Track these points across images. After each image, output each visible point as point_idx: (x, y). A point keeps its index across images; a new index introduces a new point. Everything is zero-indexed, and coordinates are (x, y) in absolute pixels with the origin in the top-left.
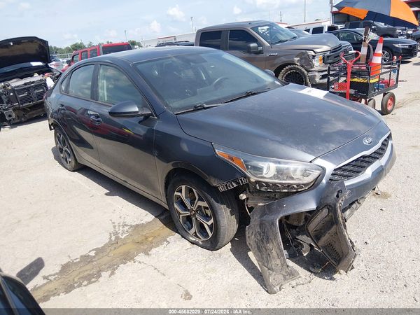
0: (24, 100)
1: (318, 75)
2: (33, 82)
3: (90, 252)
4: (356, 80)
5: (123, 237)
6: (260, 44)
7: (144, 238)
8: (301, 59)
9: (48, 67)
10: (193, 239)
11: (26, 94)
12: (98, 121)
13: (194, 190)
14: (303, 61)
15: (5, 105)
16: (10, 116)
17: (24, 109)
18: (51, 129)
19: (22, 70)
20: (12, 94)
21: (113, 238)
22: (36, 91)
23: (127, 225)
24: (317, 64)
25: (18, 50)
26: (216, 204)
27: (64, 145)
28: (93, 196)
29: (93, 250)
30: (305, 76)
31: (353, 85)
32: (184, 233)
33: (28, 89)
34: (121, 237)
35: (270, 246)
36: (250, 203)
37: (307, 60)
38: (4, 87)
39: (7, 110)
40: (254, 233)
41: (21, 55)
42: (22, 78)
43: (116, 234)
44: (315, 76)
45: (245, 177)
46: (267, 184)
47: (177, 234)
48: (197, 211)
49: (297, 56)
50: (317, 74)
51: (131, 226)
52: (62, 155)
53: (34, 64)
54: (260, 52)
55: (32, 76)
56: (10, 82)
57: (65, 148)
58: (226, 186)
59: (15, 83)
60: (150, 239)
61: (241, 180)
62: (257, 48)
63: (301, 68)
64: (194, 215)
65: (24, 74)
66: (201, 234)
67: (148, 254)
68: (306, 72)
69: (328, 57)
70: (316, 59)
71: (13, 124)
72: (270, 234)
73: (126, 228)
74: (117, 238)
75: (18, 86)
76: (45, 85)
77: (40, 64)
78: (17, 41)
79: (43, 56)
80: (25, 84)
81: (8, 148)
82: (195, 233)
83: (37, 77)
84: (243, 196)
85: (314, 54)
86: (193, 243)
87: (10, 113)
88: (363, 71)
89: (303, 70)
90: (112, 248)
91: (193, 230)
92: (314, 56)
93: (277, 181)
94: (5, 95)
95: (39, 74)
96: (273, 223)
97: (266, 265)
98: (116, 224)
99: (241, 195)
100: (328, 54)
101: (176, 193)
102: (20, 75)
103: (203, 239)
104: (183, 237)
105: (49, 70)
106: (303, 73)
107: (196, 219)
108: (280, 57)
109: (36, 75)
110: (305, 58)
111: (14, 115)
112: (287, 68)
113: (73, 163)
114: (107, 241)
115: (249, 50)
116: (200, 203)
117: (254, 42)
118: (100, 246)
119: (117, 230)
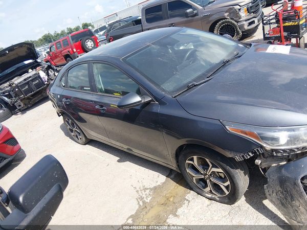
0: (26, 92)
1: (246, 23)
2: (30, 77)
3: (127, 220)
4: (287, 24)
5: (148, 201)
6: (195, 9)
7: (165, 199)
8: (230, 13)
9: (37, 62)
10: (210, 196)
11: (27, 87)
12: (103, 110)
13: (207, 160)
14: (232, 14)
15: (14, 98)
16: (20, 106)
17: (28, 98)
18: (59, 116)
19: (18, 69)
20: (17, 90)
21: (141, 203)
22: (34, 83)
23: (147, 189)
24: (243, 14)
25: (12, 56)
26: (232, 170)
27: (74, 127)
28: (108, 165)
29: (129, 218)
30: (236, 26)
31: (286, 29)
32: (198, 190)
33: (28, 83)
34: (146, 201)
35: (296, 203)
36: (264, 165)
37: (235, 13)
38: (10, 85)
39: (16, 102)
40: (275, 191)
41: (15, 58)
42: (20, 75)
43: (142, 198)
44: (244, 24)
45: (262, 147)
46: (284, 151)
47: (192, 191)
48: (211, 175)
49: (226, 12)
50: (244, 23)
51: (151, 189)
52: (73, 134)
53: (26, 62)
54: (196, 15)
55: (27, 72)
56: (13, 80)
57: (74, 129)
58: (243, 156)
59: (17, 81)
60: (171, 200)
61: (258, 150)
62: (193, 12)
63: (231, 20)
64: (209, 178)
65: (21, 72)
66: (217, 191)
67: (176, 216)
68: (236, 23)
69: (251, 7)
70: (242, 11)
71: (23, 111)
72: (294, 192)
73: (148, 191)
74: (144, 202)
75: (20, 83)
76: (39, 77)
77: (30, 61)
78: (11, 49)
79: (32, 55)
80: (25, 80)
81: (26, 132)
82: (211, 191)
83: (31, 73)
84: (258, 162)
85: (239, 7)
86: (210, 199)
87: (20, 103)
88: (292, 16)
89: (233, 22)
90: (144, 213)
91: (208, 189)
92: (240, 9)
93: (293, 147)
94: (12, 91)
95: (32, 69)
96: (295, 184)
97: (294, 218)
98: (138, 189)
99: (257, 161)
100: (251, 5)
101: (187, 162)
102: (19, 73)
103: (219, 195)
104: (198, 194)
105: (39, 65)
106: (234, 24)
107: (211, 180)
108: (212, 15)
109: (30, 70)
110: (233, 12)
111: (22, 105)
112: (220, 23)
113: (84, 139)
114: (137, 207)
115: (186, 15)
116: (214, 170)
117: (190, 8)
118: (133, 213)
119: (141, 194)
